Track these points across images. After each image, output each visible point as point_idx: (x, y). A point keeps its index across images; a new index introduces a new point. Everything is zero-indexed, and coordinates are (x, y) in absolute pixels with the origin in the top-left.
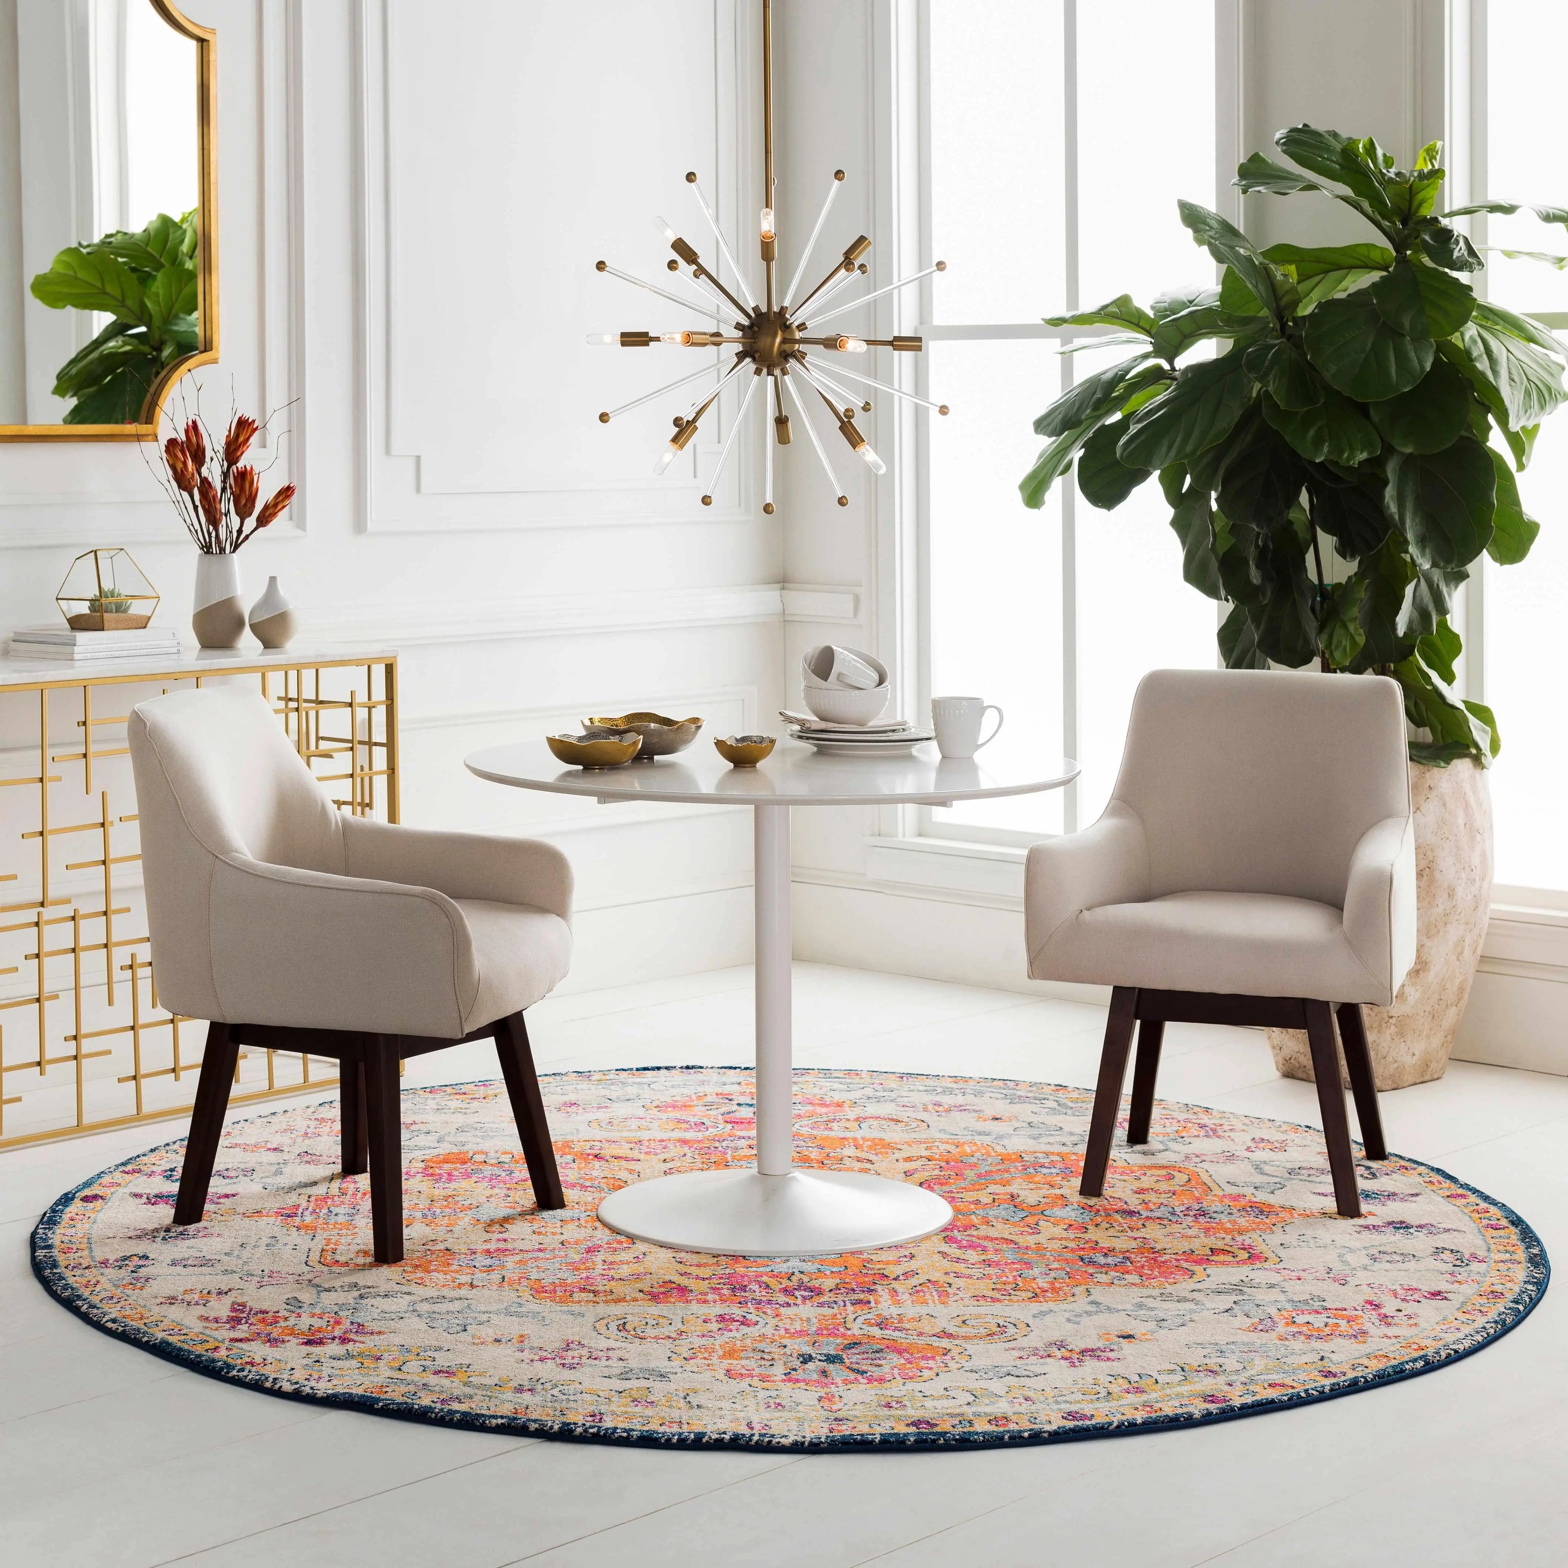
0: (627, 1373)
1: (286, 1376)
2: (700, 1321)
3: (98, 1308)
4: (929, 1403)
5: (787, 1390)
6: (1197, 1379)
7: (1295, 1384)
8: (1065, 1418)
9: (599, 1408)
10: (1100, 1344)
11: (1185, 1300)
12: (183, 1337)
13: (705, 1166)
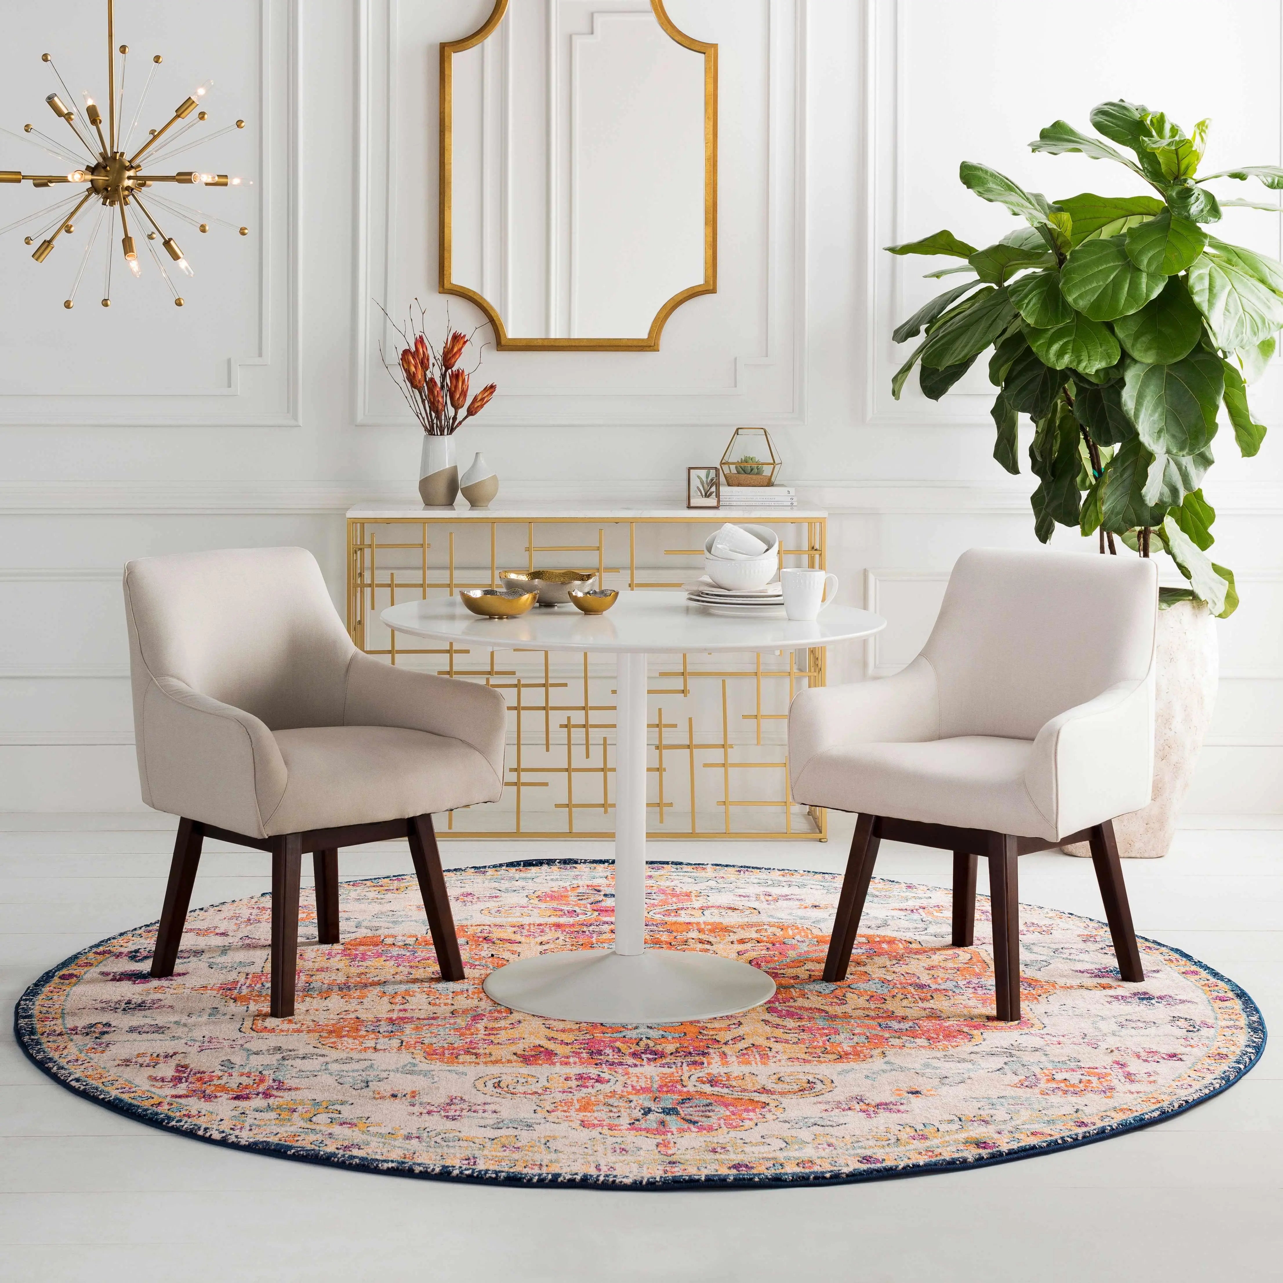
0: (499, 1123)
1: (215, 1127)
2: (562, 1079)
3: (65, 1069)
4: (747, 1149)
5: (631, 1138)
6: (971, 1128)
7: (1052, 1133)
8: (861, 1162)
9: (474, 1152)
10: (892, 1099)
11: (964, 1060)
12: (132, 1095)
13: (574, 948)
